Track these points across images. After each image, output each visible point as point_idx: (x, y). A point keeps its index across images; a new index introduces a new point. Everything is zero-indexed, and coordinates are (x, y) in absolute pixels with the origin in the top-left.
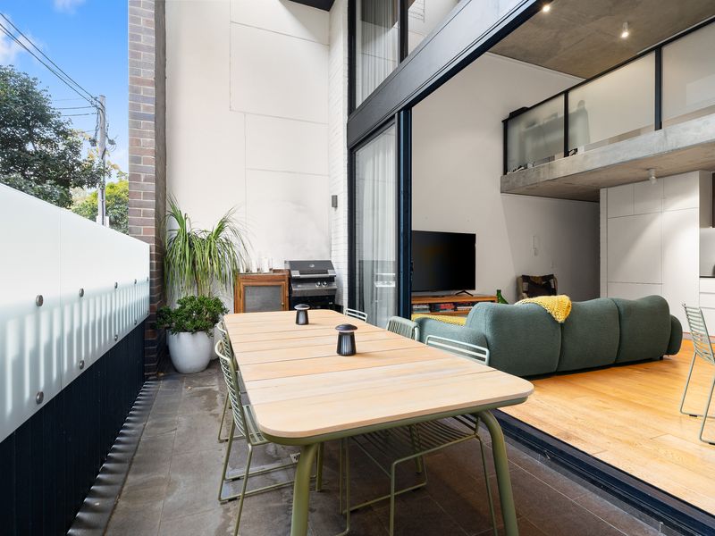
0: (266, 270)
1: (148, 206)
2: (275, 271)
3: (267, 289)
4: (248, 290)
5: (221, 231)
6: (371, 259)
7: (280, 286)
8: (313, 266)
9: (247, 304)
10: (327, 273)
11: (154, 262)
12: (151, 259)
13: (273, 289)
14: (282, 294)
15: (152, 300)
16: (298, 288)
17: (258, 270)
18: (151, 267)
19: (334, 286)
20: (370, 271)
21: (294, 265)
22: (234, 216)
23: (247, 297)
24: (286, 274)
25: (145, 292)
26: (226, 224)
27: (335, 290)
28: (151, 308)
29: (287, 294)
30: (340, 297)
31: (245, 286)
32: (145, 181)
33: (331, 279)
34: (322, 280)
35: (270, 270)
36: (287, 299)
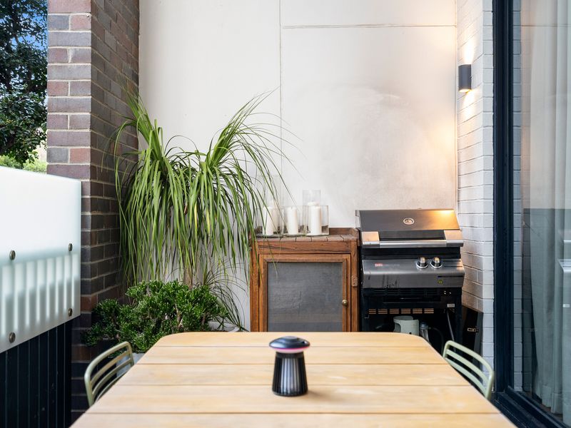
0: (315, 230)
1: (78, 107)
2: (333, 231)
3: (310, 269)
4: (274, 270)
5: (224, 152)
6: (547, 206)
7: (338, 264)
8: (411, 222)
9: (272, 298)
10: (443, 238)
11: (89, 214)
12: (83, 209)
13: (326, 270)
14: (343, 280)
15: (84, 287)
16: (377, 271)
17: (301, 228)
18: (83, 225)
19: (461, 266)
20: (545, 236)
21: (369, 219)
22: (248, 121)
23: (271, 284)
24: (353, 237)
25: (71, 272)
26: (236, 138)
27: (461, 276)
28: (83, 303)
29: (355, 282)
30: (476, 291)
31: (268, 264)
32: (75, 60)
33: (452, 252)
34: (429, 253)
35: (324, 228)
36: (355, 293)
